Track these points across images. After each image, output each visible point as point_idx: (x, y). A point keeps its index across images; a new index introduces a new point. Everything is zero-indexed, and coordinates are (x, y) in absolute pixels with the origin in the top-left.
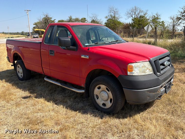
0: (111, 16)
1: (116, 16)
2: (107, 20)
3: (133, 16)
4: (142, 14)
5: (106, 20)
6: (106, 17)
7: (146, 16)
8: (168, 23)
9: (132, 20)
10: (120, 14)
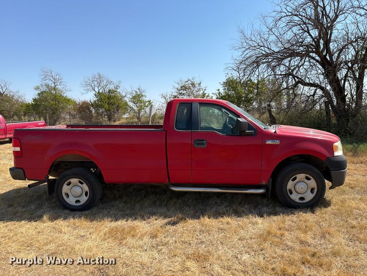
0: (47, 86)
1: (59, 87)
2: (39, 94)
3: (97, 90)
4: (112, 87)
5: (37, 94)
6: (37, 88)
7: (118, 91)
8: (160, 103)
9: (95, 95)
10: (66, 84)
